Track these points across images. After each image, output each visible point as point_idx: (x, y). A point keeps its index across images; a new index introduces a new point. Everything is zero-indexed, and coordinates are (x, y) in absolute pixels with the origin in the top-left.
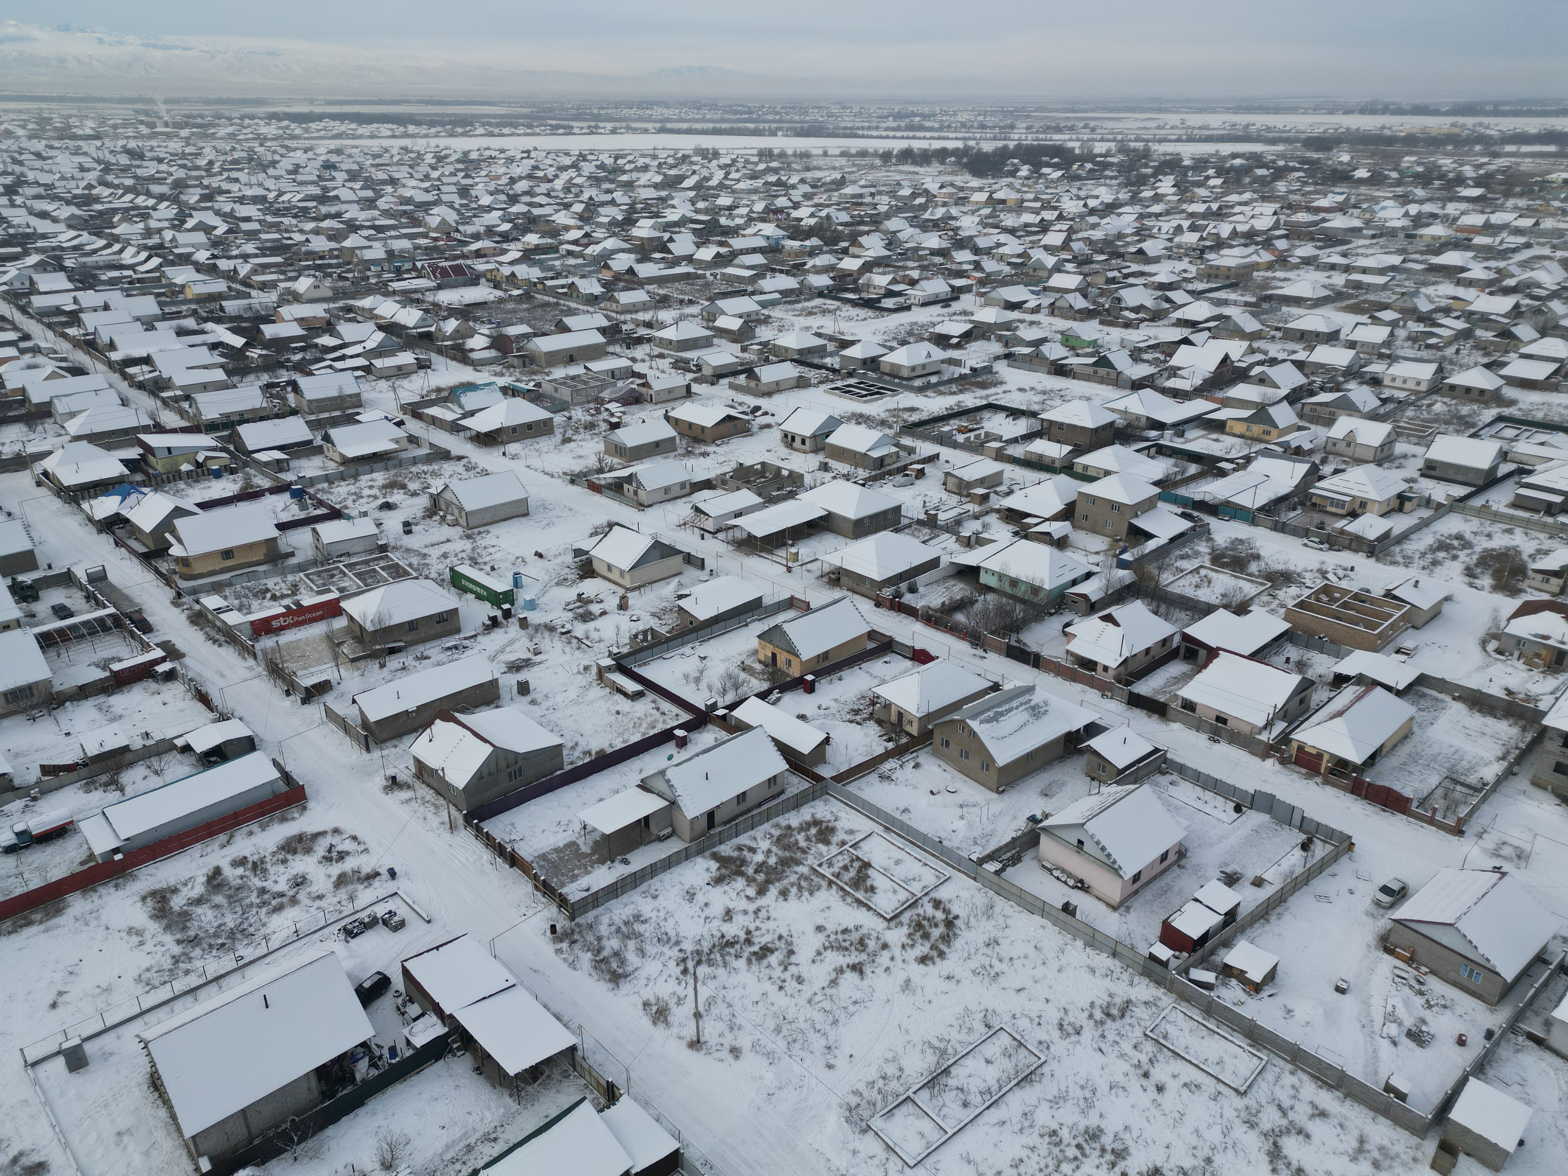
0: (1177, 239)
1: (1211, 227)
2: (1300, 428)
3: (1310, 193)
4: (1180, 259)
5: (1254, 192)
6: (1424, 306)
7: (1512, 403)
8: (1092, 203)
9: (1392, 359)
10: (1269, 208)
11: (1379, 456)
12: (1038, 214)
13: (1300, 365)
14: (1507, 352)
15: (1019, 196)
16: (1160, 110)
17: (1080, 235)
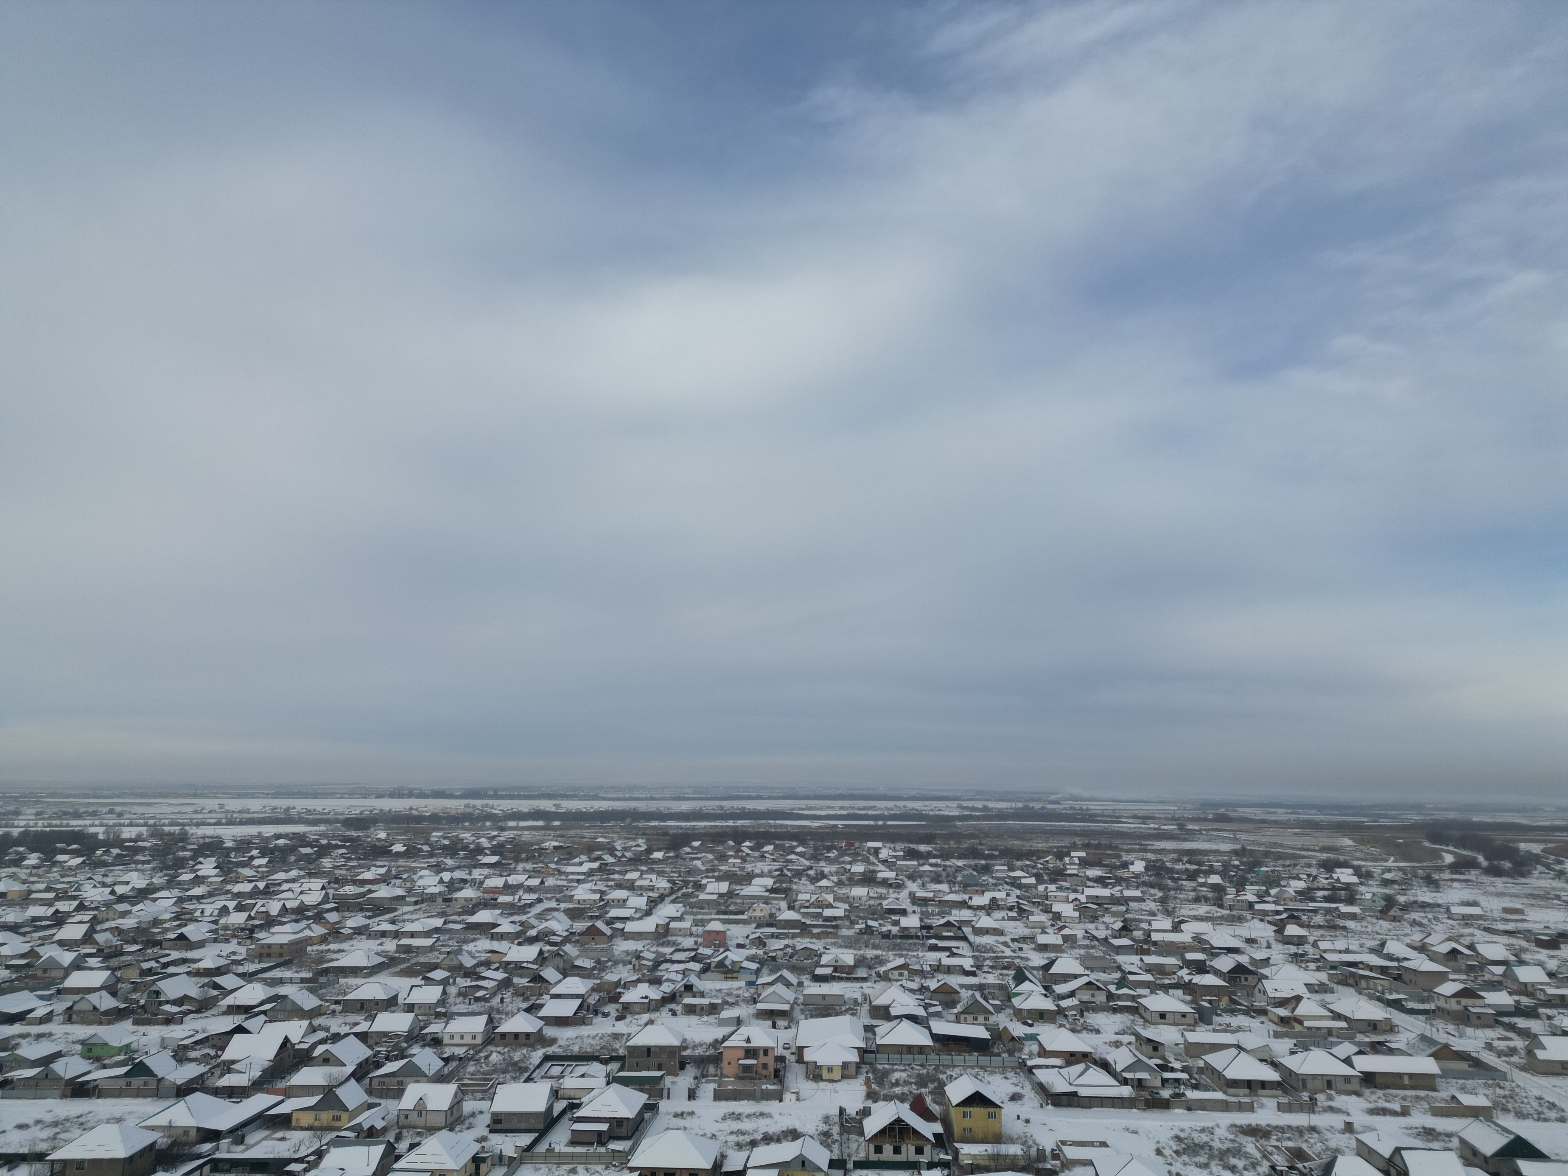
0: (222, 921)
1: (259, 906)
2: (371, 1106)
3: (354, 867)
4: (227, 941)
5: (300, 869)
6: (468, 962)
7: (553, 1041)
8: (120, 890)
9: (448, 1016)
10: (316, 884)
11: (450, 1120)
12: (51, 905)
13: (363, 1037)
14: (541, 995)
15: (25, 887)
16: (195, 796)
17: (106, 925)
